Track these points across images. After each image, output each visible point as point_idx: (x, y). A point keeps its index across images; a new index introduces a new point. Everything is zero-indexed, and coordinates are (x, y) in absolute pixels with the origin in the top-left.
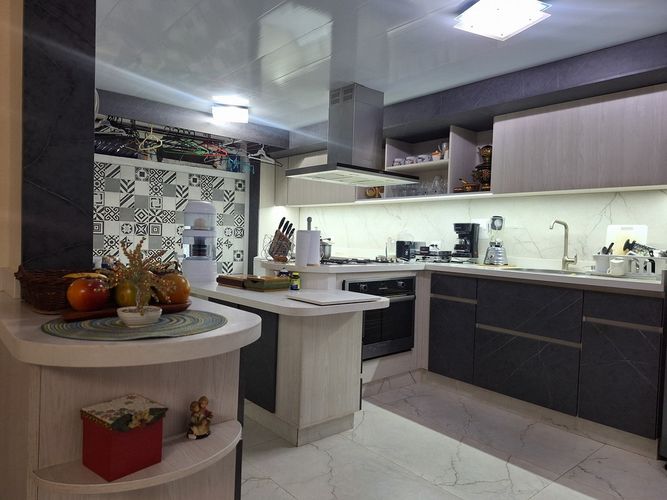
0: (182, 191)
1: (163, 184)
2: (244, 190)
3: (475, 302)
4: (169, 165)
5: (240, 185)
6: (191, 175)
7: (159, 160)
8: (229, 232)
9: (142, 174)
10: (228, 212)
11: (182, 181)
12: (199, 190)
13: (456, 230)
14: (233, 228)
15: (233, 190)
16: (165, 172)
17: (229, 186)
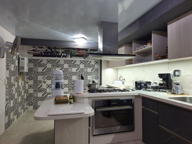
0: (78, 66)
1: (72, 64)
2: (98, 64)
3: (157, 113)
4: (74, 59)
5: (97, 63)
6: (80, 61)
7: (71, 57)
8: (93, 78)
9: (66, 62)
10: (93, 71)
11: (78, 63)
12: (83, 65)
13: (159, 77)
14: (94, 76)
15: (94, 64)
16: (72, 61)
17: (93, 63)
